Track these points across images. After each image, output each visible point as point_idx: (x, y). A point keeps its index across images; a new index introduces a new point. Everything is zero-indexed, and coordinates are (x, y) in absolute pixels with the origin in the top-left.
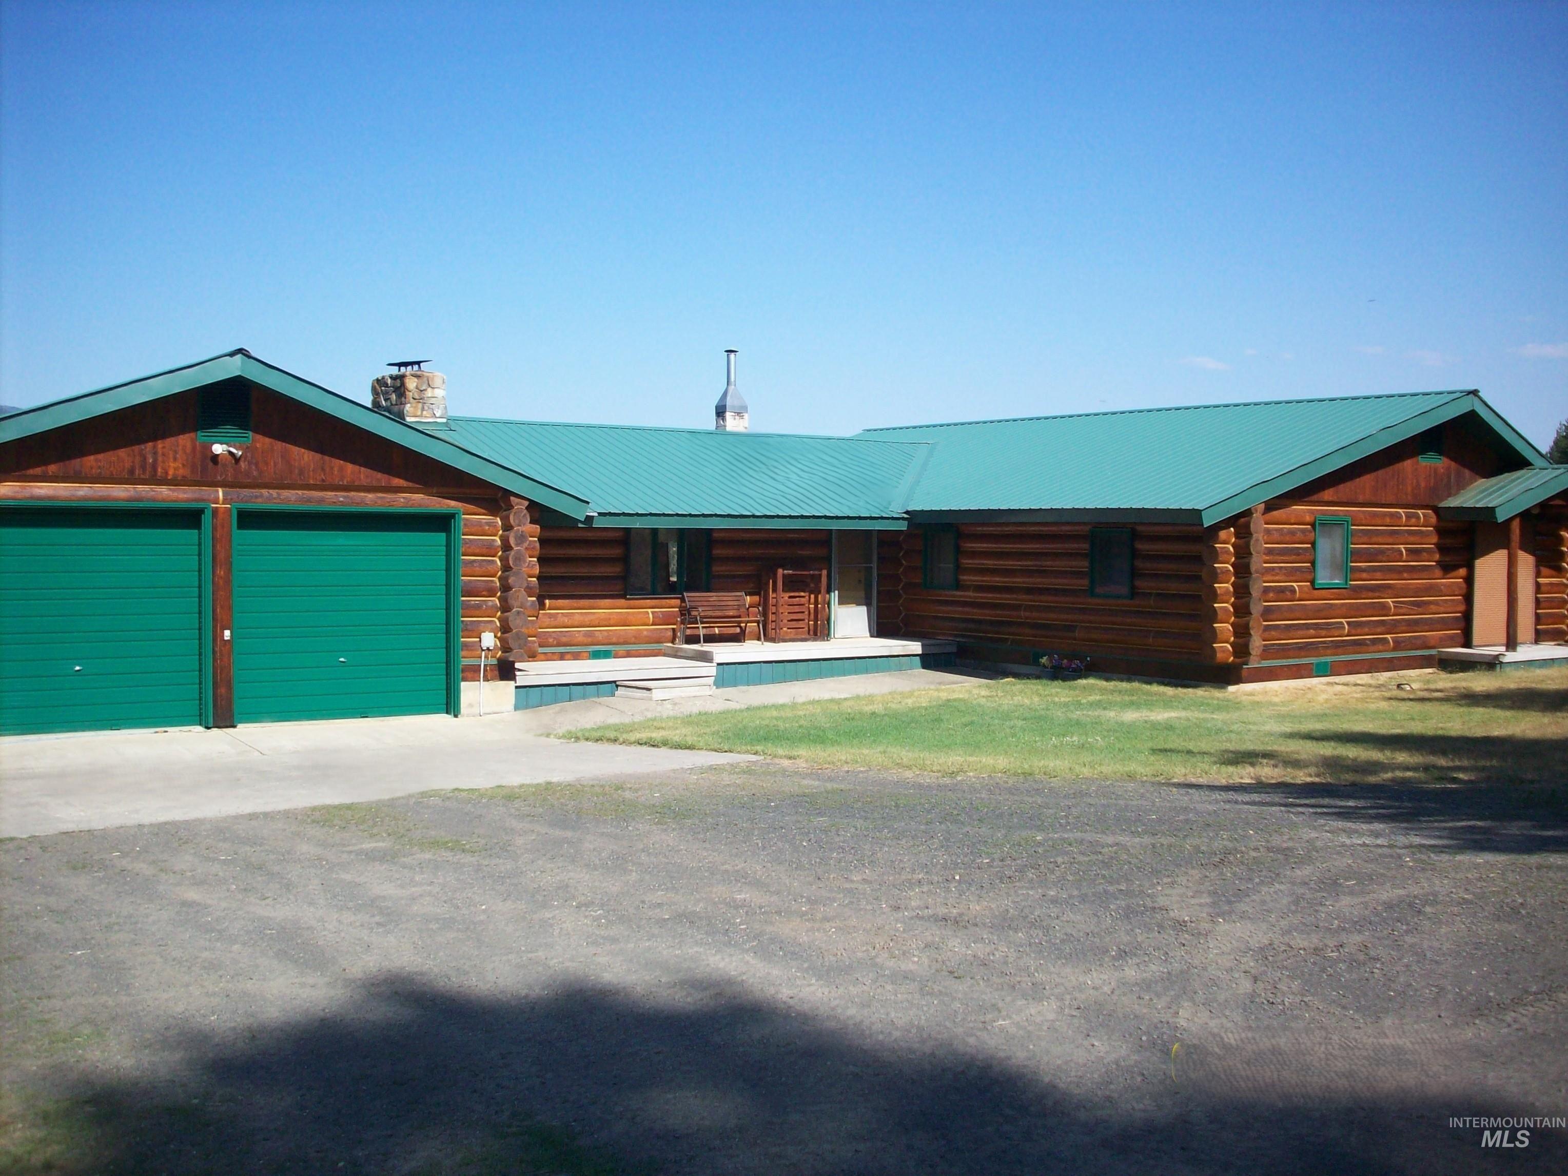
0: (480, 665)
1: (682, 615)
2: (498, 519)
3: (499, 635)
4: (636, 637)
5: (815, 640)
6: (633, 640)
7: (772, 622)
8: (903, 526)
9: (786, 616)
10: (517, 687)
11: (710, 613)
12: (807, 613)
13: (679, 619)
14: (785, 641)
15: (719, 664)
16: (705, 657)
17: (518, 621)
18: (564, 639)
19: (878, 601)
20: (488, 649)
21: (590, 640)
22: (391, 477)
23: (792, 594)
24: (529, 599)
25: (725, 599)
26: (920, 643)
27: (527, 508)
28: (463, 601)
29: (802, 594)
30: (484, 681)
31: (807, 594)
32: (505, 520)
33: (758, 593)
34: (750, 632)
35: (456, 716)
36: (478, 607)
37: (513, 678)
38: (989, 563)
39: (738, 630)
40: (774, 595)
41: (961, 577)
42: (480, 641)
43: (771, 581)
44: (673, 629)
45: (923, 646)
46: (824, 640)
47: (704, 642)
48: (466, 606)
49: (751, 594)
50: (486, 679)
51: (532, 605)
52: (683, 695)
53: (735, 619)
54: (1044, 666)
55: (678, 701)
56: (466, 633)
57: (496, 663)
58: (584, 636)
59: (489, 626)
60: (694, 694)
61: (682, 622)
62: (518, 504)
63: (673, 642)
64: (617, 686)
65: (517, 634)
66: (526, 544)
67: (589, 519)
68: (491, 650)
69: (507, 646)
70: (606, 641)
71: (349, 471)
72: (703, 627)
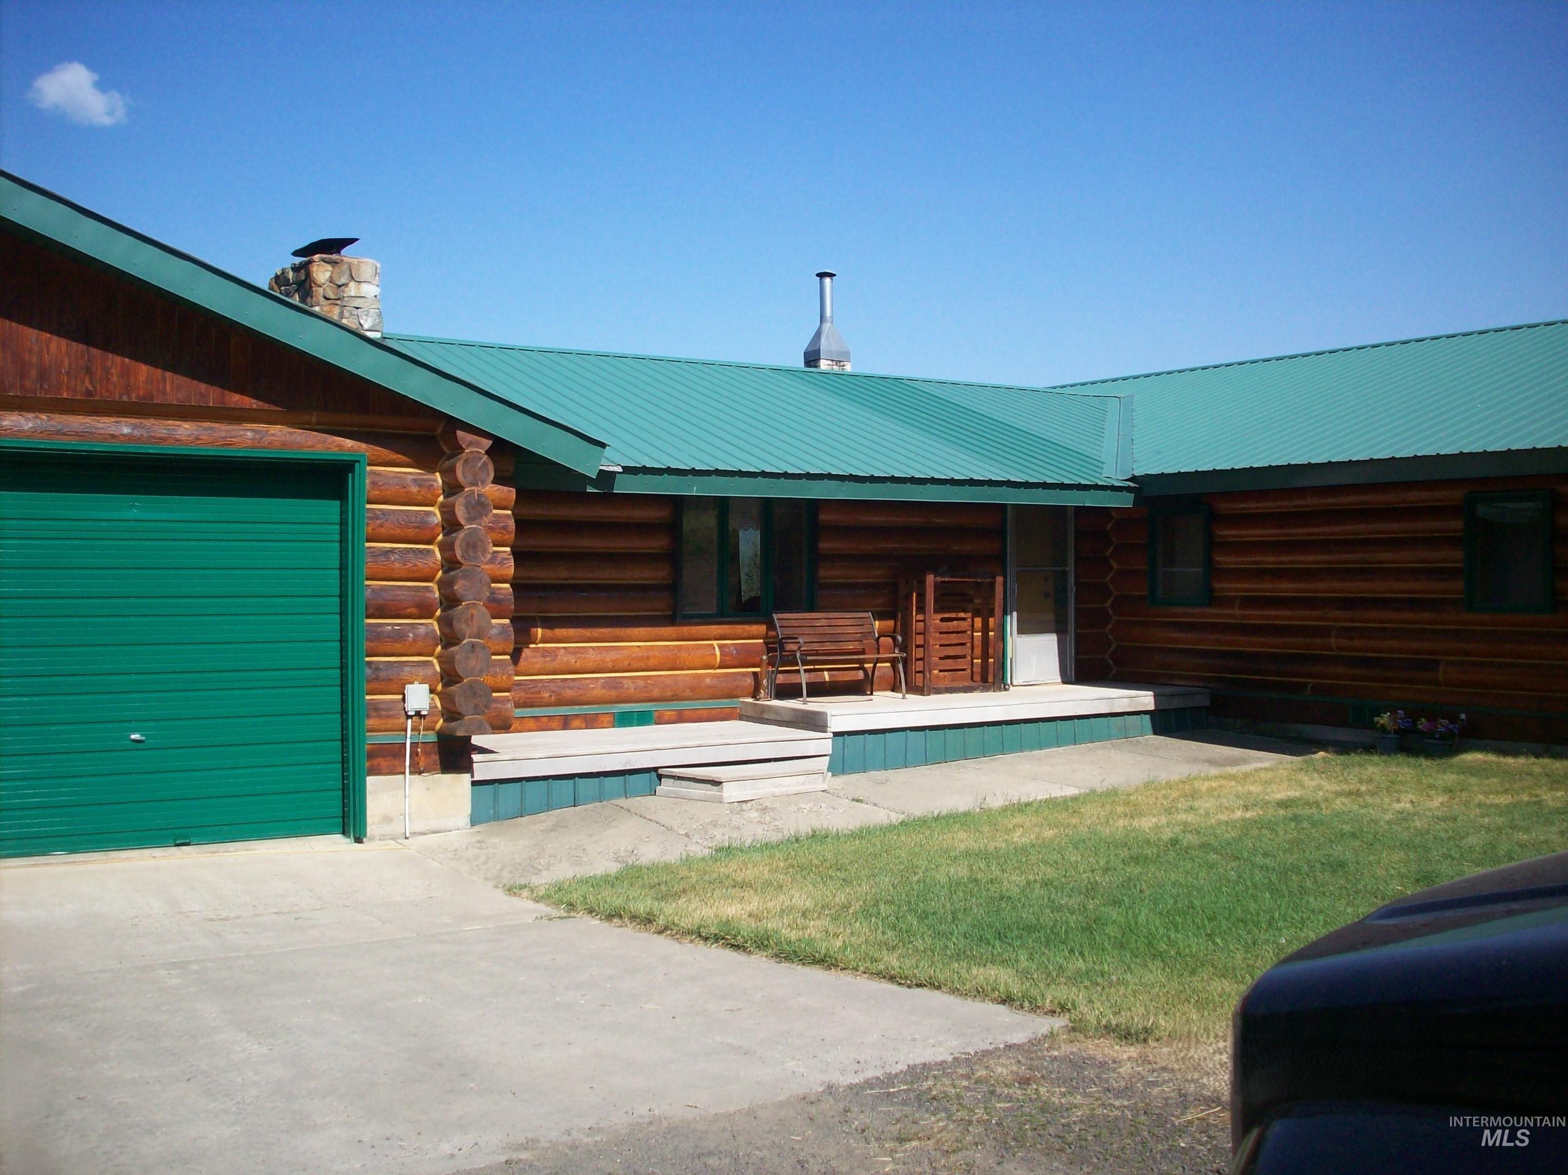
0: (405, 744)
1: (769, 650)
2: (438, 474)
3: (439, 688)
4: (693, 689)
5: (986, 689)
6: (688, 693)
7: (917, 660)
8: (1126, 501)
9: (936, 651)
10: (474, 783)
11: (816, 647)
12: (969, 645)
13: (764, 657)
14: (938, 691)
15: (836, 734)
16: (814, 722)
17: (472, 663)
18: (569, 693)
19: (1078, 625)
20: (418, 713)
21: (614, 693)
22: (227, 392)
23: (947, 615)
24: (494, 621)
25: (840, 622)
26: (1151, 693)
27: (488, 452)
28: (370, 624)
29: (962, 615)
30: (411, 773)
31: (969, 615)
32: (450, 473)
33: (892, 616)
34: (879, 677)
35: (359, 840)
36: (399, 636)
37: (467, 767)
38: (1270, 560)
39: (860, 675)
40: (920, 617)
41: (1217, 585)
42: (404, 699)
43: (914, 594)
44: (755, 674)
45: (1156, 696)
46: (1000, 690)
47: (808, 696)
48: (376, 635)
49: (880, 616)
50: (416, 770)
51: (501, 633)
52: (777, 791)
53: (856, 658)
54: (1383, 728)
55: (769, 804)
56: (375, 685)
57: (436, 740)
58: (603, 687)
59: (422, 672)
60: (795, 789)
61: (771, 663)
62: (470, 444)
63: (755, 695)
64: (660, 777)
65: (471, 686)
66: (486, 520)
67: (607, 477)
68: (424, 716)
69: (453, 709)
70: (643, 695)
71: (142, 378)
72: (806, 671)
